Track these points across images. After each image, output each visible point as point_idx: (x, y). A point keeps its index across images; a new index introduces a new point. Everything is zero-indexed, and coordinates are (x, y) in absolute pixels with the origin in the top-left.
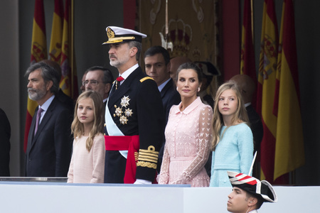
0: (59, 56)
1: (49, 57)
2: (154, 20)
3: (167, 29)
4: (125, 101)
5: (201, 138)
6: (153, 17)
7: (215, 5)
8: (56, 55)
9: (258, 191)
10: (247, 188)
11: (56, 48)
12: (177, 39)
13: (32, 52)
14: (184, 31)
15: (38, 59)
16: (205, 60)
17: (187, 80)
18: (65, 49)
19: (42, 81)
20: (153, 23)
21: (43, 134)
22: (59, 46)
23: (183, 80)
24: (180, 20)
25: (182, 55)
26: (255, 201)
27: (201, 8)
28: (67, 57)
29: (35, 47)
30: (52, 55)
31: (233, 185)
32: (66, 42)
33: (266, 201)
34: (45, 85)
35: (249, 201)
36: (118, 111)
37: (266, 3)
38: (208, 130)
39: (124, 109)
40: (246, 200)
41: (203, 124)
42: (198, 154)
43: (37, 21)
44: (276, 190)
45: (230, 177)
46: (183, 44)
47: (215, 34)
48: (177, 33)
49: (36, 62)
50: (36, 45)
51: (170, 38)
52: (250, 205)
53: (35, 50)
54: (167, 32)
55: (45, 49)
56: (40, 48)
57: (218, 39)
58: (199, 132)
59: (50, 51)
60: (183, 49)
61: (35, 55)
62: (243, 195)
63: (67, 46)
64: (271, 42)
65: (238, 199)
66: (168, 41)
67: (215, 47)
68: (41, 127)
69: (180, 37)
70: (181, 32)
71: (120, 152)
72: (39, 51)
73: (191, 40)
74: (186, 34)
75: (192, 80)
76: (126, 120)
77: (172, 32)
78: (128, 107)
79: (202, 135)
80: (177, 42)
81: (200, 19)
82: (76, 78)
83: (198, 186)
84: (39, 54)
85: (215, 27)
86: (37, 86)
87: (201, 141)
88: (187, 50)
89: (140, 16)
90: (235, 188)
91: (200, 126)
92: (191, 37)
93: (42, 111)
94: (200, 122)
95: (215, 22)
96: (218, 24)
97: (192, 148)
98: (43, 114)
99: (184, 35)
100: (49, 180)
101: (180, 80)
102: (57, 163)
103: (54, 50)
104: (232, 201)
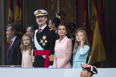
0: (19, 21)
1: (15, 22)
2: (53, 8)
3: (58, 11)
4: (44, 37)
5: (68, 50)
6: (53, 7)
7: (75, 2)
8: (18, 21)
9: (92, 70)
10: (87, 69)
11: (18, 19)
12: (61, 15)
13: (9, 20)
14: (64, 12)
15: (11, 22)
16: (72, 23)
17: (62, 29)
18: (21, 19)
19: (10, 31)
20: (53, 9)
21: (13, 50)
22: (18, 18)
23: (60, 29)
24: (63, 8)
25: (63, 20)
26: (91, 74)
27: (70, 4)
28: (22, 22)
29: (10, 18)
30: (16, 21)
31: (83, 68)
32: (21, 16)
33: (95, 74)
34: (11, 33)
35: (88, 74)
36: (42, 41)
37: (94, 1)
38: (71, 47)
39: (44, 40)
40: (87, 73)
41: (69, 45)
42: (67, 56)
43: (10, 9)
44: (98, 69)
45: (81, 65)
46: (64, 17)
47: (76, 13)
48: (61, 13)
49: (10, 23)
50: (10, 17)
51: (59, 14)
52: (89, 75)
53: (10, 19)
54: (58, 13)
55: (13, 19)
56: (12, 18)
57: (76, 15)
58: (67, 48)
59: (15, 19)
60: (63, 18)
61: (10, 21)
62: (86, 72)
63: (22, 18)
64: (96, 16)
65: (84, 73)
66: (59, 16)
67: (76, 18)
68: (12, 47)
69: (63, 14)
70: (63, 12)
71: (42, 56)
72: (11, 19)
73: (66, 15)
74: (65, 13)
75: (64, 29)
76: (45, 44)
77: (60, 12)
78: (45, 40)
79: (68, 49)
80: (61, 16)
81: (70, 7)
82: (25, 29)
83: (68, 68)
84: (11, 21)
85: (75, 10)
86: (9, 33)
87: (68, 51)
88: (65, 19)
89: (48, 7)
90: (83, 69)
91: (67, 46)
92: (67, 14)
93: (13, 41)
94: (67, 45)
95: (75, 9)
96: (76, 9)
97: (65, 54)
98: (13, 42)
99: (64, 13)
100: (15, 67)
101: (59, 30)
102: (18, 60)
103: (17, 19)
104: (82, 73)
